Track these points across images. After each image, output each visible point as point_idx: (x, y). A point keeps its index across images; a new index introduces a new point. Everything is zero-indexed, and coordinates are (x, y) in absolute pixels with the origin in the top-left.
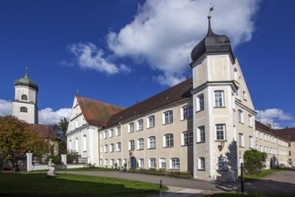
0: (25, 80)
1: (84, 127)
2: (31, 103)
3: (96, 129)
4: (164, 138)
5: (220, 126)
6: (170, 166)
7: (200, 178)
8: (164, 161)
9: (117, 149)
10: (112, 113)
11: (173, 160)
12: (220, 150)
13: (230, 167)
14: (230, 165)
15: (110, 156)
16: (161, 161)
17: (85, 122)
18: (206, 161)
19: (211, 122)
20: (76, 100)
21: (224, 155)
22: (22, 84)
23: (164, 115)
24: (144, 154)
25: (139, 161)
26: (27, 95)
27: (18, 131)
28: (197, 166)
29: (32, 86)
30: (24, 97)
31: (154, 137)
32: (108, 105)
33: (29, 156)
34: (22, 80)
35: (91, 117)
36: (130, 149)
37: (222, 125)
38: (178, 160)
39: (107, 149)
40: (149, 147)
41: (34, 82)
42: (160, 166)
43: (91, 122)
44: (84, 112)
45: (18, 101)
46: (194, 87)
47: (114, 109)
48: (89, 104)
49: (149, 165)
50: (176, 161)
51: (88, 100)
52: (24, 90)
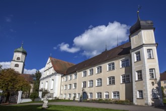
0: (21, 49)
1: (53, 75)
2: (22, 62)
3: (60, 75)
4: (108, 79)
5: (151, 70)
6: (112, 97)
7: (139, 104)
8: (107, 94)
9: (74, 87)
10: (68, 67)
11: (114, 93)
12: (153, 85)
13: (159, 96)
14: (159, 95)
15: (68, 92)
16: (105, 94)
17: (54, 72)
18: (144, 92)
19: (146, 67)
20: (49, 59)
21: (155, 88)
22: (18, 52)
23: (108, 66)
24: (93, 90)
25: (89, 95)
26: (20, 57)
27: (14, 77)
28: (136, 96)
29: (24, 53)
30: (18, 58)
31: (101, 79)
32: (66, 62)
33: (20, 93)
34: (19, 49)
35: (58, 69)
36: (82, 87)
37: (152, 69)
38: (118, 93)
39: (66, 87)
40: (97, 85)
41: (25, 51)
42: (104, 97)
43: (58, 72)
44: (54, 66)
45: (14, 61)
46: (132, 48)
47: (69, 64)
48: (56, 62)
49: (96, 97)
50: (117, 94)
51: (56, 59)
52: (19, 55)
